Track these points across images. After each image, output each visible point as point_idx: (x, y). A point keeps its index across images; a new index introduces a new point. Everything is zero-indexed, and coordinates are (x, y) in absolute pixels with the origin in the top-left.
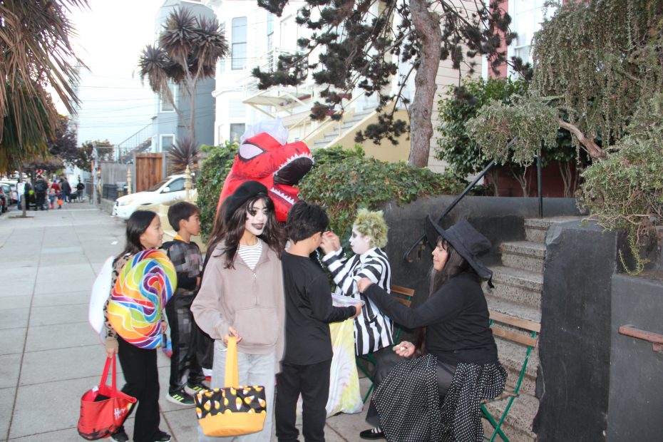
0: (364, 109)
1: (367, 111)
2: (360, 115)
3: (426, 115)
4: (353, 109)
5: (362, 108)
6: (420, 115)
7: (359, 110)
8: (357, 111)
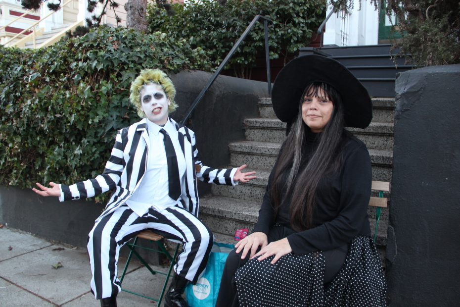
0: (52, 30)
1: (54, 31)
2: (49, 34)
3: (142, 13)
4: (43, 29)
5: (51, 29)
6: (137, 13)
7: (47, 30)
8: (46, 31)
